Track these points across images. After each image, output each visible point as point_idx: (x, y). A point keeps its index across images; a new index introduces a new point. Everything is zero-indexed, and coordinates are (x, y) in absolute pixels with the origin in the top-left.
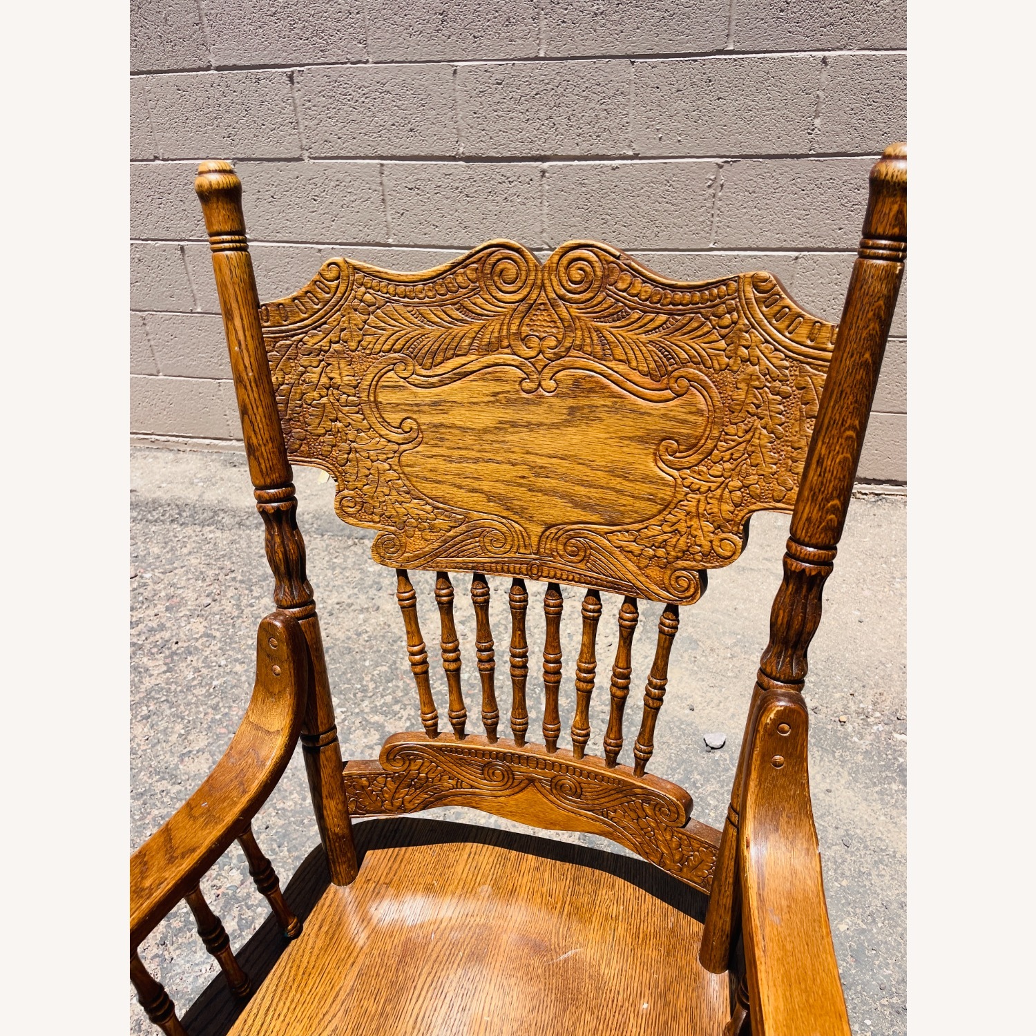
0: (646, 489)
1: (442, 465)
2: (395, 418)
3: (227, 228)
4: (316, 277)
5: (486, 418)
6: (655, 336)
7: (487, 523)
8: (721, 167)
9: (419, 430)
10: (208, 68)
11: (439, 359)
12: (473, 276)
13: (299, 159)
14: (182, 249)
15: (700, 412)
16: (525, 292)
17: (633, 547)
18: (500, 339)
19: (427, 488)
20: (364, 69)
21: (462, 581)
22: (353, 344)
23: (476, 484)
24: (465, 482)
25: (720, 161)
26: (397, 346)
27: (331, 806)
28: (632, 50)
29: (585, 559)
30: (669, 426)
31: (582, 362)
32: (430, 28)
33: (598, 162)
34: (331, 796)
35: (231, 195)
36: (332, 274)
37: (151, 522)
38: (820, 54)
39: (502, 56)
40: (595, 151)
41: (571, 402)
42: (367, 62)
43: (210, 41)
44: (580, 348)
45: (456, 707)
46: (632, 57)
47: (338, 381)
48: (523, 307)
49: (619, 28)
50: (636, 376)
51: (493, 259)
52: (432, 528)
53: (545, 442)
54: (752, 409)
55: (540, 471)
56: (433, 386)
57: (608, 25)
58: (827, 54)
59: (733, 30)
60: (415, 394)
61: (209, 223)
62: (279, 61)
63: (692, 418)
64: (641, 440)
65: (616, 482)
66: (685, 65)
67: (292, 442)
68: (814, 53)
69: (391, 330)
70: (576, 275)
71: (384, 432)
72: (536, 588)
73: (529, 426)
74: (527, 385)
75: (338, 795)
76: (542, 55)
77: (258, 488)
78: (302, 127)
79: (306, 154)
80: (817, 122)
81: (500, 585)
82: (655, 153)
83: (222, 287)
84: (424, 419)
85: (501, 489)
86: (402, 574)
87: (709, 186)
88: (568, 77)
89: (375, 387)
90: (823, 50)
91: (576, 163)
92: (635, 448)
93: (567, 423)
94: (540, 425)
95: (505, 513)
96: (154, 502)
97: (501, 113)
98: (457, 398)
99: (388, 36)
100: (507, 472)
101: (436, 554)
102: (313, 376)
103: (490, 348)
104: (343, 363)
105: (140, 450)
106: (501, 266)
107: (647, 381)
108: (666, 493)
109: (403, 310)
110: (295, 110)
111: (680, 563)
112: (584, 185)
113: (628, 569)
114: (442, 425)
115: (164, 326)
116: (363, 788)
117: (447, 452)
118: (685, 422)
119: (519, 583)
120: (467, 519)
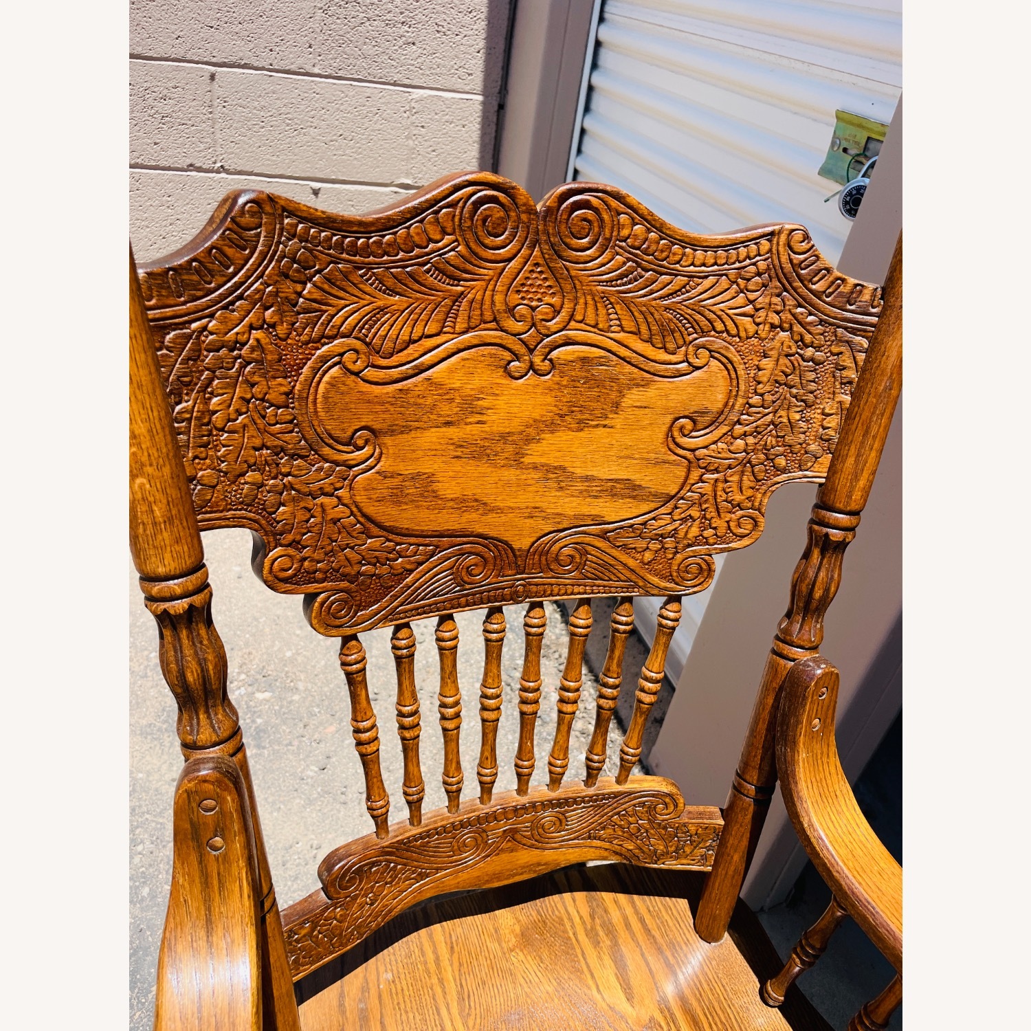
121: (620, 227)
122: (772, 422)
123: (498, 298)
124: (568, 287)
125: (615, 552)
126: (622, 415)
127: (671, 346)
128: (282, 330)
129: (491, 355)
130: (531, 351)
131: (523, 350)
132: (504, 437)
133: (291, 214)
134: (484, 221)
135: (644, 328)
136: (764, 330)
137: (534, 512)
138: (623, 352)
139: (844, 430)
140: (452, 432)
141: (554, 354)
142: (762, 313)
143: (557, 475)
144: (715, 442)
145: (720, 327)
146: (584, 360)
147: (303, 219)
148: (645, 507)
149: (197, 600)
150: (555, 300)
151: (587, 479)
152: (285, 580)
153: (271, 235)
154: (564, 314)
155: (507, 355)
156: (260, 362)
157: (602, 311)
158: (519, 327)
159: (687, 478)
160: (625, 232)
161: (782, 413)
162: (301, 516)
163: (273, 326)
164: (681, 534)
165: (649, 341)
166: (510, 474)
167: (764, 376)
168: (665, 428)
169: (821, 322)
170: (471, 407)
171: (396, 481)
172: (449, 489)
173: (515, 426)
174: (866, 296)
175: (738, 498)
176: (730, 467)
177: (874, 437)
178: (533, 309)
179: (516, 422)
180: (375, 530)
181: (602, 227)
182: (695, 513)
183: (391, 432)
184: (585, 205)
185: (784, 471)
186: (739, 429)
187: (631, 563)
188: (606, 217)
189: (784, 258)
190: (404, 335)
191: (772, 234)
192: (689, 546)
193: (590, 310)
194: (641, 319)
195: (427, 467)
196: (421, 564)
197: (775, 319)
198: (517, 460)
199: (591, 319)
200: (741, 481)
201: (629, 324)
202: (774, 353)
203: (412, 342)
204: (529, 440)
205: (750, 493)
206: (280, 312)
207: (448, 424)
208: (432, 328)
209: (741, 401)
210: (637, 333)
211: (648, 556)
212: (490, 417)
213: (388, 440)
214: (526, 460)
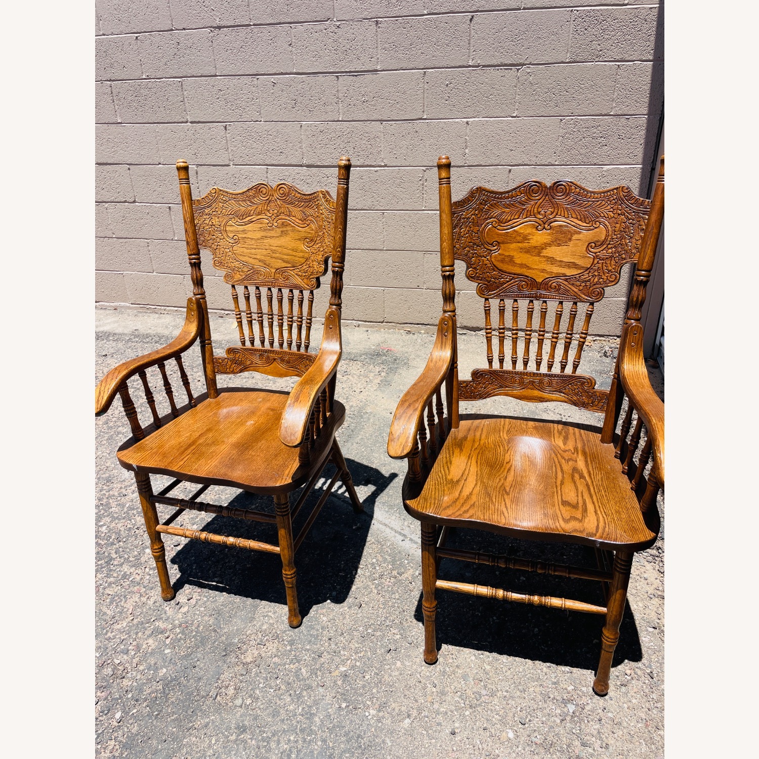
0: (301, 254)
1: (246, 251)
2: (231, 235)
3: (184, 178)
4: (209, 192)
5: (259, 235)
6: (301, 209)
7: (259, 269)
8: (425, 171)
9: (239, 239)
10: (186, 122)
11: (244, 217)
12: (254, 193)
13: (228, 165)
14: (170, 208)
15: (312, 230)
16: (268, 197)
17: (300, 273)
18: (262, 211)
19: (241, 258)
20: (259, 124)
21: (252, 290)
22: (219, 213)
23: (255, 256)
24: (252, 256)
25: (424, 168)
26: (232, 213)
27: (209, 367)
28: (380, 118)
29: (287, 279)
30: (306, 235)
31: (284, 217)
32: (290, 106)
33: (368, 168)
34: (209, 363)
35: (186, 169)
36: (213, 192)
37: (145, 343)
38: (465, 120)
39: (323, 119)
40: (366, 163)
41: (281, 229)
42: (261, 121)
43: (188, 110)
44: (283, 213)
45: (251, 334)
46: (381, 121)
47: (214, 223)
48: (268, 202)
49: (375, 108)
50: (298, 221)
51: (259, 188)
52: (242, 271)
53: (275, 242)
54: (324, 227)
55: (274, 252)
56: (242, 225)
57: (370, 106)
58: (468, 120)
59: (425, 110)
60: (237, 228)
61: (179, 176)
62: (220, 120)
63: (311, 232)
64: (299, 240)
65: (294, 253)
66: (406, 124)
67: (200, 242)
68: (462, 120)
69: (231, 208)
70: (282, 192)
71: (228, 240)
72: (275, 291)
73: (271, 237)
74: (270, 225)
75: (212, 363)
76: (340, 119)
77: (190, 255)
78: (230, 150)
79: (232, 163)
80: (467, 151)
81: (264, 291)
82: (394, 165)
83: (182, 194)
84: (240, 236)
85: (263, 258)
86: (233, 286)
87: (420, 180)
88: (353, 130)
89: (225, 225)
90: (466, 118)
91: (358, 168)
92: (299, 242)
93: (281, 236)
94: (273, 237)
95: (264, 266)
96: (147, 335)
97: (322, 145)
98: (250, 229)
99: (270, 109)
100: (264, 252)
101: (243, 279)
102: (207, 222)
103: (259, 214)
104: (216, 218)
105: (141, 312)
106: (261, 190)
107: (300, 222)
108: (306, 255)
109: (234, 202)
110: (227, 142)
111: (311, 277)
112: (362, 179)
113: (298, 281)
114: (245, 238)
115: (158, 247)
116: (220, 363)
117: (247, 246)
118: (310, 233)
119: (270, 289)
120: (253, 268)
121: (572, 190)
122: (620, 243)
123: (535, 209)
124: (556, 206)
125: (570, 286)
126: (572, 242)
127: (587, 221)
128: (479, 216)
129: (532, 224)
130: (544, 224)
131: (542, 223)
132: (535, 247)
133: (484, 190)
134: (533, 190)
135: (579, 217)
136: (616, 216)
137: (543, 271)
138: (573, 223)
139: (642, 244)
140: (520, 245)
141: (551, 225)
142: (615, 211)
143: (551, 260)
144: (602, 250)
145: (602, 215)
146: (561, 226)
147: (487, 192)
148: (579, 271)
149: (451, 273)
150: (552, 210)
151: (561, 261)
152: (472, 277)
153: (479, 195)
154: (555, 214)
155: (537, 224)
156: (473, 222)
157: (566, 213)
158: (541, 217)
159: (593, 262)
160: (573, 191)
161: (623, 240)
162: (478, 261)
163: (477, 215)
164: (592, 281)
165: (581, 220)
166: (537, 258)
167: (617, 229)
168: (586, 246)
169: (634, 212)
170: (525, 238)
171: (503, 257)
172: (518, 261)
173: (538, 244)
174: (646, 203)
175: (610, 268)
176: (607, 258)
177: (649, 245)
178: (546, 212)
179: (539, 243)
180: (496, 269)
181: (566, 190)
182: (596, 274)
183: (503, 243)
184: (562, 185)
185: (625, 259)
186: (609, 246)
187: (575, 290)
188: (567, 187)
189: (621, 194)
190: (509, 219)
191: (617, 188)
192: (595, 285)
193: (562, 212)
194: (578, 214)
195: (511, 254)
196: (508, 282)
197: (620, 212)
198: (539, 255)
199: (563, 214)
200: (610, 263)
201: (574, 216)
202: (619, 222)
203: (510, 220)
204: (543, 249)
205: (614, 266)
206: (479, 212)
207: (519, 242)
208: (516, 217)
209: (610, 237)
210: (577, 218)
211: (581, 288)
212: (531, 241)
213: (501, 245)
214: (542, 254)
